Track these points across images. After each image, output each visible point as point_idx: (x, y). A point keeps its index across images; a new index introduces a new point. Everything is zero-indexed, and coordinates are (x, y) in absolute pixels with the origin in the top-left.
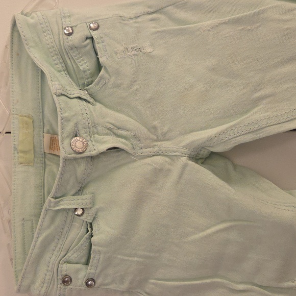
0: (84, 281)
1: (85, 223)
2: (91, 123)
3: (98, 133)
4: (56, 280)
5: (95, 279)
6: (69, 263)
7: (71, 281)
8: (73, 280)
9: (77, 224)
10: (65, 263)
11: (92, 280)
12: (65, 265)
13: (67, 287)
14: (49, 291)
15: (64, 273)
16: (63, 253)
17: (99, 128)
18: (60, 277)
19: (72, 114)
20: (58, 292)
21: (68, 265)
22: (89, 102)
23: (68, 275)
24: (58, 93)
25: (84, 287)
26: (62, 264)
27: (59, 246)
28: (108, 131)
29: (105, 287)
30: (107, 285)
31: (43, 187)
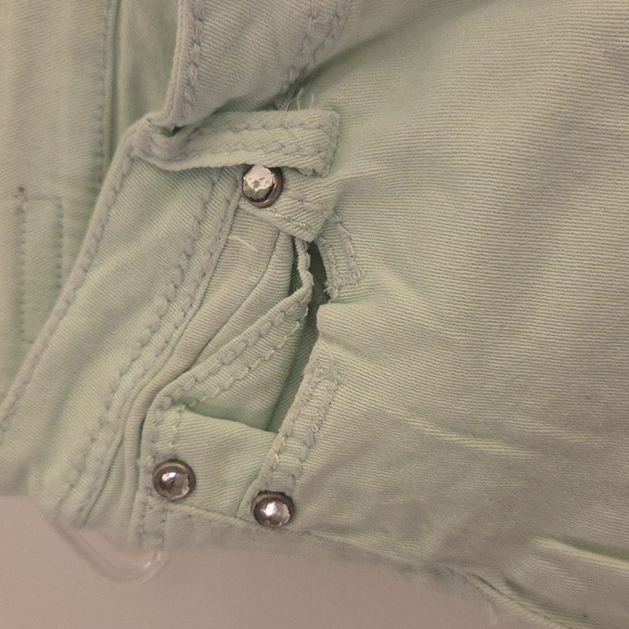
0: (247, 497)
1: (283, 241)
4: (129, 472)
5: (296, 496)
6: (192, 410)
7: (193, 484)
8: (200, 482)
9: (247, 243)
10: (174, 403)
11: (282, 498)
12: (172, 415)
13: (171, 506)
14: (98, 507)
15: (165, 447)
16: (176, 362)
18: (146, 461)
20: (134, 521)
21: (188, 416)
23: (183, 457)
25: (243, 521)
26: (161, 407)
27: (167, 329)
29: (336, 538)
30: (344, 530)
31: (109, 55)
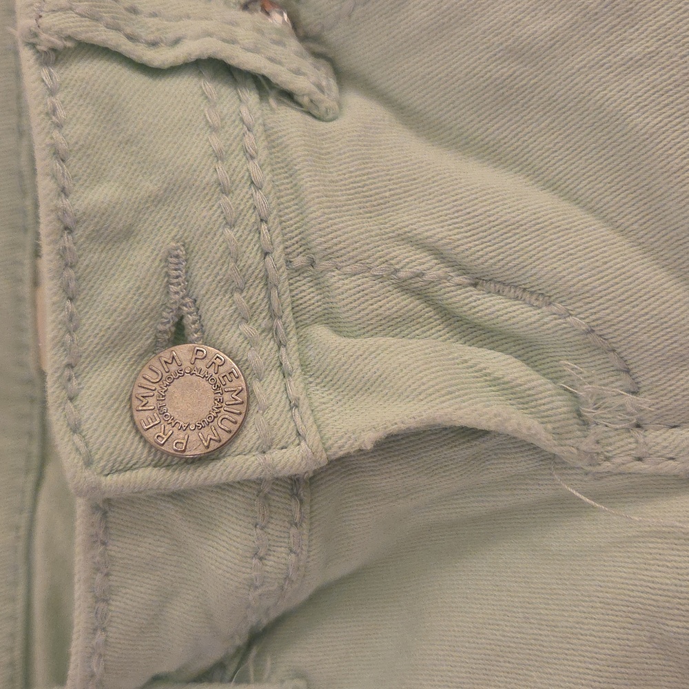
2: (278, 252)
3: (331, 320)
17: (334, 278)
19: (149, 186)
22: (288, 96)
24: (48, 40)
28: (400, 302)
